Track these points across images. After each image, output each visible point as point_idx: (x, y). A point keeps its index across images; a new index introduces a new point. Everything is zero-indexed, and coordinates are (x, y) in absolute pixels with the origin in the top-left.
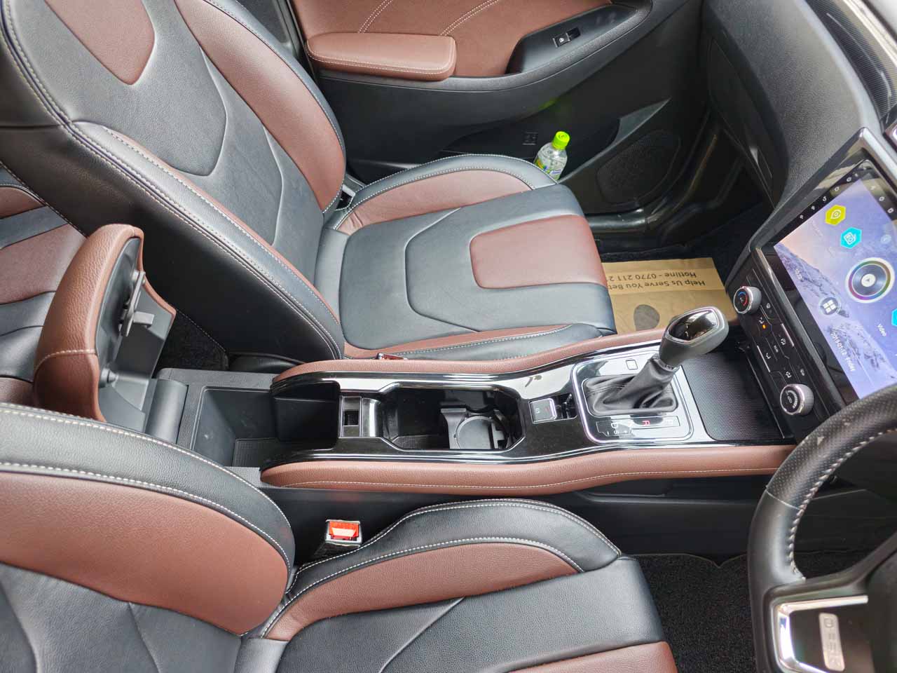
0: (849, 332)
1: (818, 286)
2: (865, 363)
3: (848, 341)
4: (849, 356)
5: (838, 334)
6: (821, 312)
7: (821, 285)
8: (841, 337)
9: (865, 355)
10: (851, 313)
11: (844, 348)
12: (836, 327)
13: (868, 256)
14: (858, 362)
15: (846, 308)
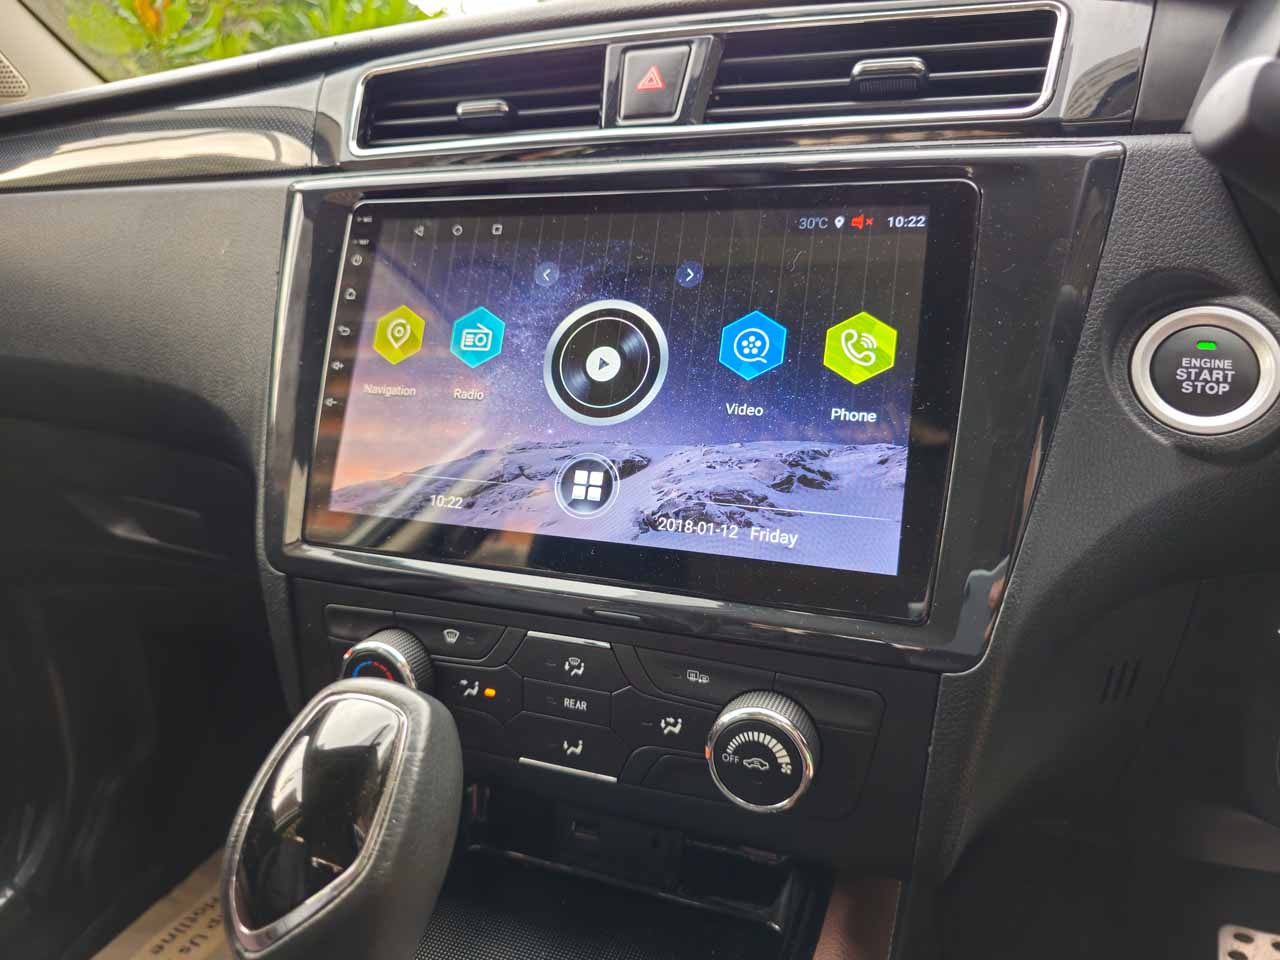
0: (687, 486)
1: (517, 476)
2: (799, 501)
3: (708, 502)
4: (749, 524)
5: (671, 513)
6: (584, 512)
7: (521, 468)
8: (686, 510)
9: (774, 486)
10: (648, 450)
11: (718, 525)
12: (651, 505)
13: (550, 331)
14: (783, 514)
15: (625, 451)
